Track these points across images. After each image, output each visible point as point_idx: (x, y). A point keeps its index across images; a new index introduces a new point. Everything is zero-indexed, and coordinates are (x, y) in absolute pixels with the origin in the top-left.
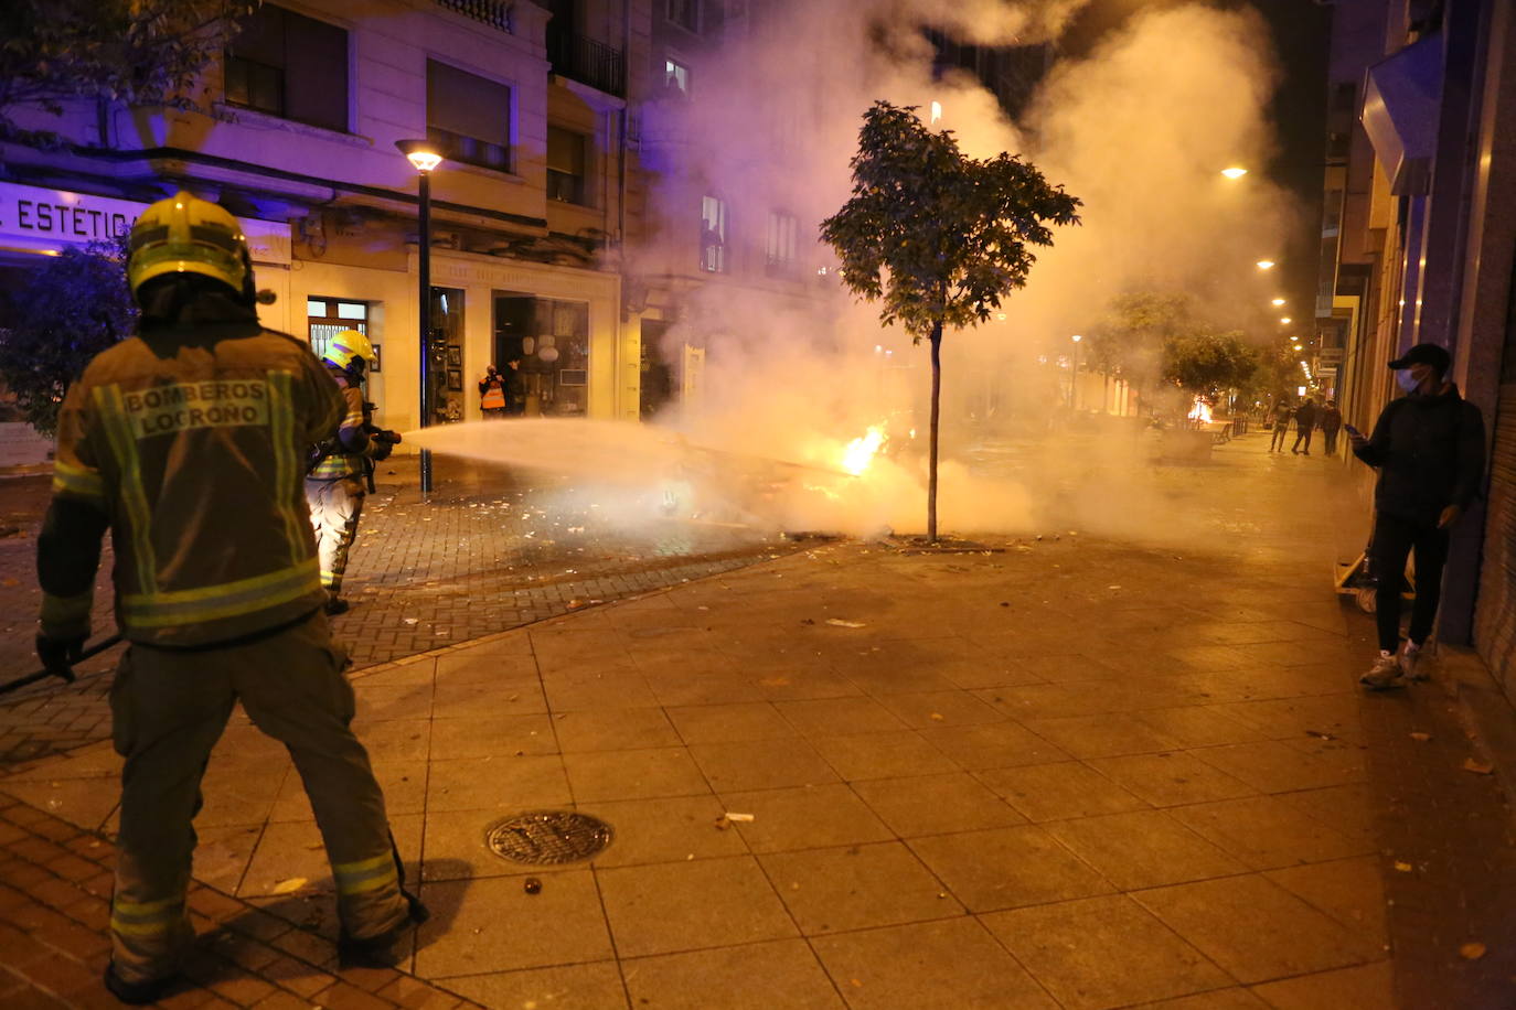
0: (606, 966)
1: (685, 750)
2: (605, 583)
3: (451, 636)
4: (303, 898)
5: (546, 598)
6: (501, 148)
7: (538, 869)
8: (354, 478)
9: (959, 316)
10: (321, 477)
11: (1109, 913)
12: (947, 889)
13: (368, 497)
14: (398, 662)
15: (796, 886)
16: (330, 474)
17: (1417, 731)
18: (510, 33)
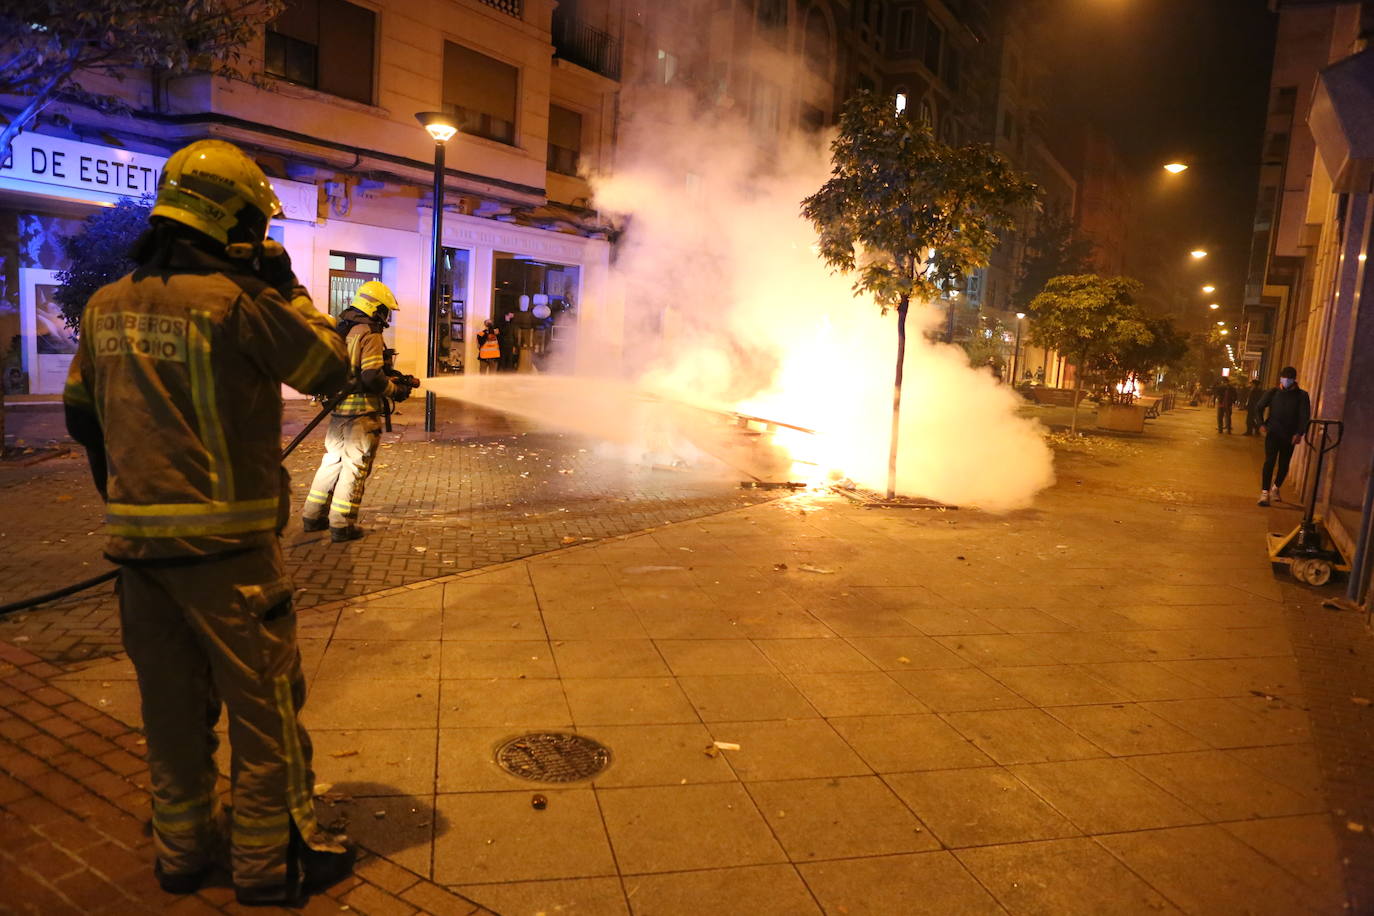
0: (610, 882)
1: (673, 681)
2: (595, 522)
3: (456, 566)
4: (330, 803)
5: (542, 534)
6: (507, 123)
7: (544, 786)
8: (372, 416)
9: (925, 291)
10: (343, 413)
11: (1076, 855)
12: (923, 824)
13: (384, 434)
14: (410, 586)
15: (782, 814)
16: (351, 411)
17: (1358, 696)
18: (521, 19)
